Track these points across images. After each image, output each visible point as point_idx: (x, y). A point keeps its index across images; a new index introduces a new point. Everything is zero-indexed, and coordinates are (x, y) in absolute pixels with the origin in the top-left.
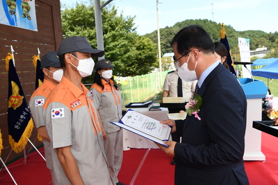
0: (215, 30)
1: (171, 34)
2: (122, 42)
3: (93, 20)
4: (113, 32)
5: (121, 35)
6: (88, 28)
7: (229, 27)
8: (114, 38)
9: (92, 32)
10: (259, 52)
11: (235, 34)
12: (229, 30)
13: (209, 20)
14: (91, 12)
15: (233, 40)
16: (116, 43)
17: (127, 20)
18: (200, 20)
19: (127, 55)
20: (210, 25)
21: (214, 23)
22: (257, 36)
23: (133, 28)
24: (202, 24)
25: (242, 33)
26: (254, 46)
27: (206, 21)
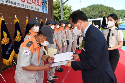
0: (105, 9)
1: (85, 11)
3: (57, 7)
4: (64, 12)
5: (67, 13)
6: (55, 10)
7: (112, 8)
9: (57, 11)
11: (114, 11)
12: (112, 9)
13: (103, 5)
14: (56, 4)
16: (65, 16)
17: (69, 7)
18: (99, 5)
20: (103, 7)
21: (105, 6)
23: (71, 10)
24: (100, 7)
25: (118, 11)
26: (123, 17)
27: (101, 5)
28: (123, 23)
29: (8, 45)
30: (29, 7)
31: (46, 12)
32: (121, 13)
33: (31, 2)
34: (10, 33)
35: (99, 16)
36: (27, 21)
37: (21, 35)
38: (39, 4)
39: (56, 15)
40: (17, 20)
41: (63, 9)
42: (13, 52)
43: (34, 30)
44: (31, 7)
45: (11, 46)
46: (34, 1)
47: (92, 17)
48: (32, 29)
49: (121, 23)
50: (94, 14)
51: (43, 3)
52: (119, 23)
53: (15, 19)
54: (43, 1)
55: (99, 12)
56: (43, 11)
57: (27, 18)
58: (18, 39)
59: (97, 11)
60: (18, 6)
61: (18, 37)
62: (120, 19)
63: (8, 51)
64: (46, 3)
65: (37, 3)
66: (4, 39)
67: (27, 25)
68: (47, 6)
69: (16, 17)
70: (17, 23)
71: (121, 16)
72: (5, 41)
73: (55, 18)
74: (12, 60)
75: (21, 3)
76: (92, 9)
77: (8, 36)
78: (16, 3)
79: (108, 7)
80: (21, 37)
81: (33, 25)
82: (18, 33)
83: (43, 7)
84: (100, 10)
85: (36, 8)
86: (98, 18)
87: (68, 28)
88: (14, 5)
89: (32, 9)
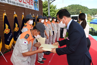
0: (81, 8)
2: (53, 12)
3: (45, 6)
4: (51, 9)
5: (53, 10)
6: (44, 8)
7: (86, 7)
8: (51, 11)
9: (45, 9)
10: (96, 16)
11: (88, 10)
12: (86, 8)
13: (80, 5)
15: (87, 12)
17: (54, 6)
18: (77, 5)
19: (54, 16)
20: (80, 6)
21: (81, 6)
22: (96, 11)
23: (56, 8)
24: (77, 6)
25: (91, 10)
26: (94, 14)
27: (78, 5)
28: (95, 19)
29: (9, 34)
30: (24, 6)
31: (37, 9)
32: (93, 11)
33: (26, 2)
34: (10, 25)
35: (77, 13)
36: (23, 16)
37: (18, 26)
38: (32, 4)
39: (44, 12)
40: (16, 15)
41: (50, 8)
42: (13, 39)
43: (29, 23)
44: (26, 6)
45: (11, 35)
46: (28, 2)
47: (71, 14)
48: (28, 22)
49: (93, 19)
50: (73, 12)
51: (35, 3)
52: (92, 19)
53: (14, 14)
54: (35, 1)
55: (76, 10)
56: (35, 9)
57: (23, 14)
58: (16, 30)
59: (75, 9)
60: (17, 5)
61: (16, 28)
62: (92, 16)
63: (9, 38)
64: (38, 3)
65: (31, 3)
66: (6, 29)
67: (23, 19)
68: (38, 5)
69: (15, 13)
70: (16, 18)
71: (93, 13)
72: (7, 31)
73: (44, 14)
74: (12, 45)
75: (19, 3)
76: (72, 8)
77: (9, 28)
78: (15, 3)
79: (83, 6)
80: (19, 28)
81: (28, 20)
82: (17, 25)
83: (35, 6)
84: (78, 9)
85: (30, 6)
86: (76, 15)
87: (54, 22)
88: (13, 4)
89: (27, 7)
